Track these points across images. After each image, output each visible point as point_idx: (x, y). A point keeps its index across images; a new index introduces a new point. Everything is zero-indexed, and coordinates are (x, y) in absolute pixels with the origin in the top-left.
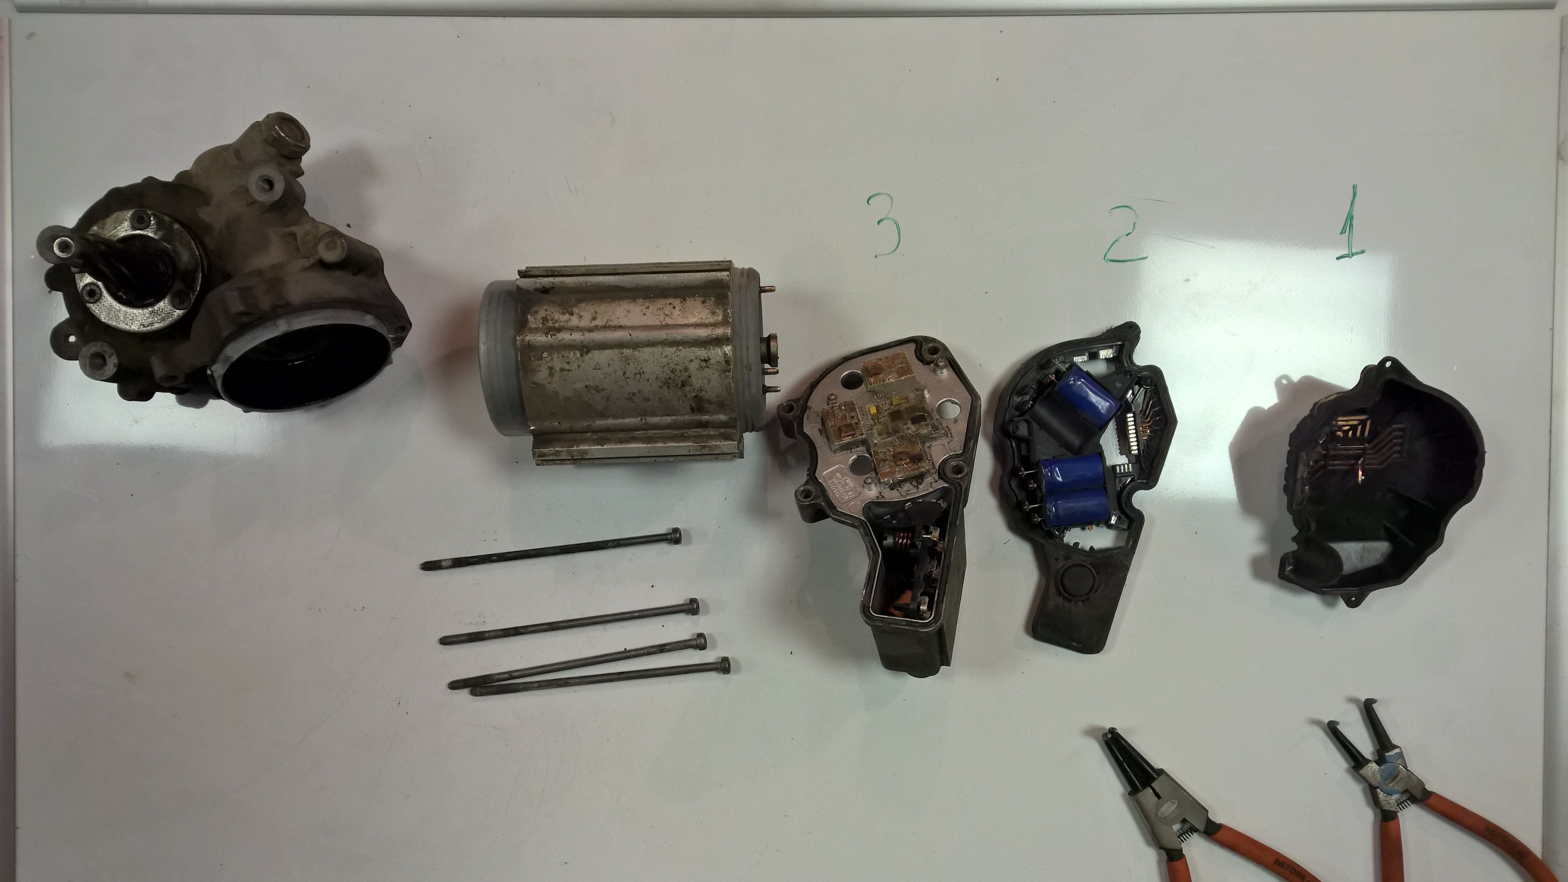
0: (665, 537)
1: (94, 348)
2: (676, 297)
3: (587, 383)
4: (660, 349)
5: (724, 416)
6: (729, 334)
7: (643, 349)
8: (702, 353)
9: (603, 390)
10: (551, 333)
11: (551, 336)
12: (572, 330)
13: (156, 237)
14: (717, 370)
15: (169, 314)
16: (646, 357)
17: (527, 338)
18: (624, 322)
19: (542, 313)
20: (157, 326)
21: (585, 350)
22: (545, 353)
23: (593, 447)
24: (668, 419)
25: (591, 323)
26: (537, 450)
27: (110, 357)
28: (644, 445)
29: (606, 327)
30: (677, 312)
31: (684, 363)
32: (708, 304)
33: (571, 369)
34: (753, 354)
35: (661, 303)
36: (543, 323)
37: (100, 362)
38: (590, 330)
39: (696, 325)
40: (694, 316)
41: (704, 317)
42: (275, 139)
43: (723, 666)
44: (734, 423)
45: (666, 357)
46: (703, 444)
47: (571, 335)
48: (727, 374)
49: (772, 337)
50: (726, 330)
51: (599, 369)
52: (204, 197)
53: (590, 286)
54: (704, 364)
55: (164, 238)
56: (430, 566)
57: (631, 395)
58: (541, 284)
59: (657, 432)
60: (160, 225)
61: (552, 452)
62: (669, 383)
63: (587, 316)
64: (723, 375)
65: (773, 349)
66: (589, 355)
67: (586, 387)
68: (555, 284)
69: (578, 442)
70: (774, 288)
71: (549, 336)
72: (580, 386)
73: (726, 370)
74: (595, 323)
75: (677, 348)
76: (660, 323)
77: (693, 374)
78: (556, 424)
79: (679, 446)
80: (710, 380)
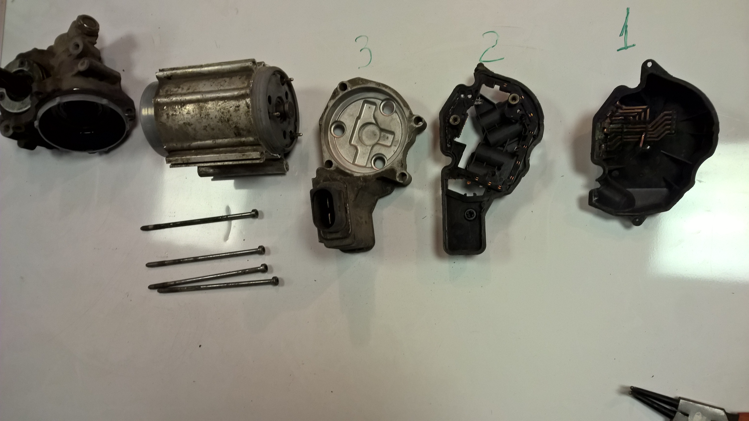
0: (249, 214)
1: (6, 123)
2: (227, 77)
3: (185, 121)
4: (217, 102)
5: (252, 138)
6: (248, 92)
7: (208, 102)
8: (236, 103)
9: (192, 125)
10: (168, 96)
11: (168, 98)
12: (177, 95)
13: (25, 70)
14: (244, 111)
16: (210, 106)
17: (159, 100)
18: (201, 90)
19: (167, 88)
20: (23, 110)
21: (182, 104)
22: (165, 107)
23: (193, 157)
24: (226, 141)
26: (168, 159)
27: (11, 126)
28: (216, 155)
29: (192, 93)
30: (226, 83)
31: (227, 109)
32: (242, 79)
33: (177, 114)
36: (166, 93)
37: (8, 129)
38: (185, 94)
39: (234, 89)
40: (234, 85)
41: (239, 85)
43: (275, 282)
45: (219, 106)
46: (244, 154)
47: (177, 97)
48: (248, 113)
50: (247, 90)
51: (189, 114)
52: (54, 55)
53: (187, 74)
54: (237, 108)
55: (29, 70)
56: (145, 229)
57: (205, 127)
58: (168, 74)
59: (222, 148)
60: (29, 64)
61: (174, 159)
62: (222, 120)
63: (186, 88)
64: (246, 114)
66: (185, 107)
67: (184, 123)
68: (172, 74)
69: (186, 155)
72: (181, 122)
73: (248, 111)
74: (188, 91)
75: (224, 101)
76: (217, 89)
77: (232, 114)
78: (175, 145)
79: (231, 155)
80: (240, 117)
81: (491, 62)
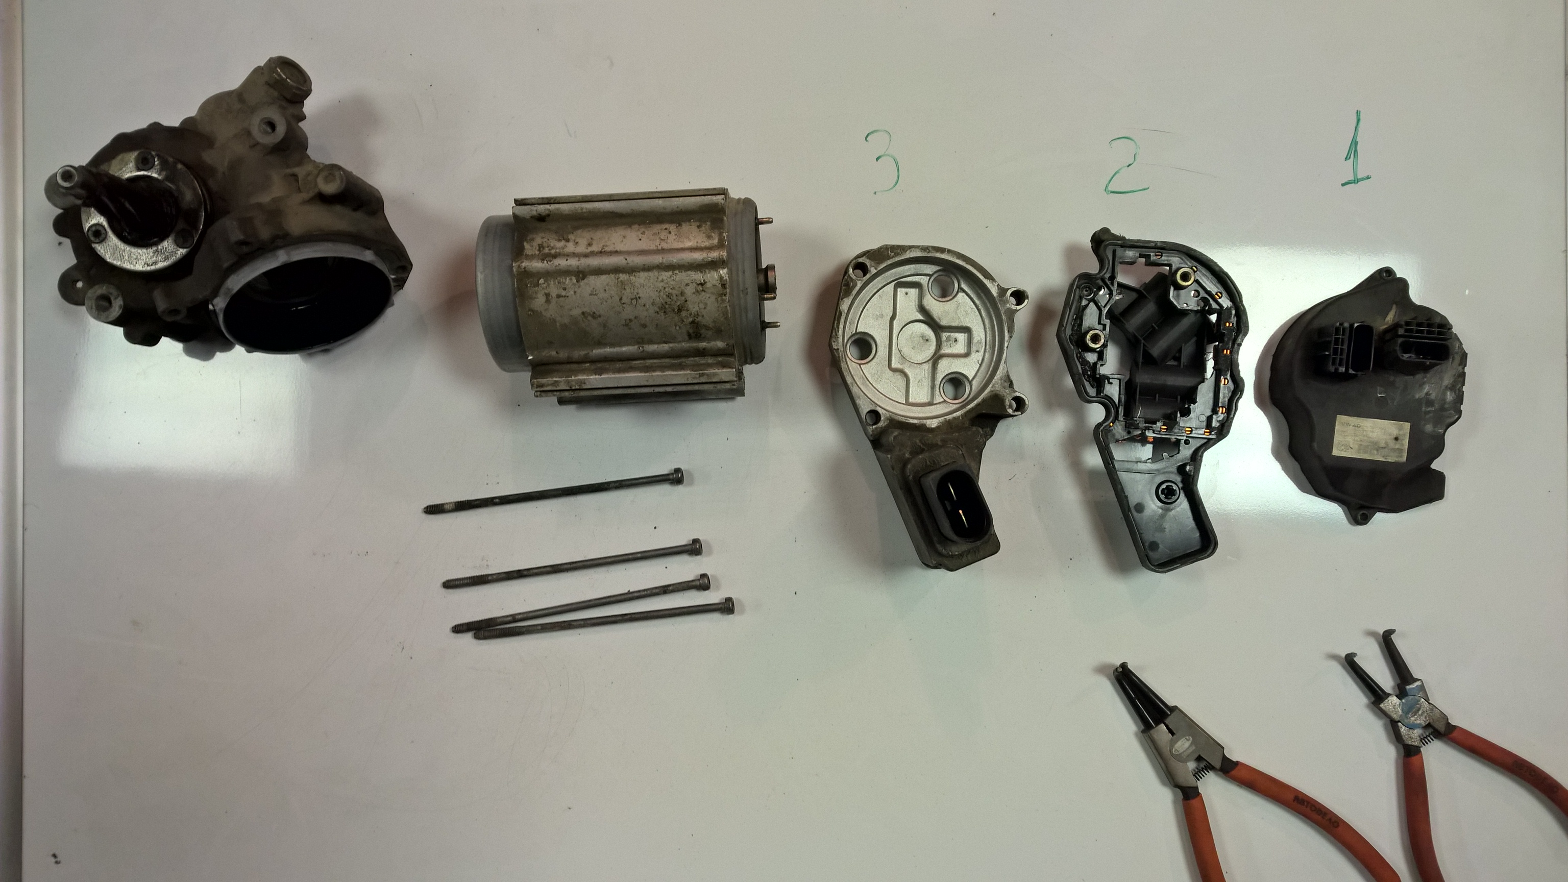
0: (667, 477)
1: (100, 290)
2: (671, 222)
3: (584, 310)
4: (656, 273)
5: (722, 343)
6: (725, 257)
7: (638, 273)
8: (698, 276)
9: (600, 316)
10: (547, 259)
11: (547, 262)
12: (568, 256)
13: (160, 178)
14: (713, 293)
15: (173, 253)
16: (642, 282)
17: (524, 265)
18: (619, 247)
19: (538, 240)
20: (160, 265)
21: (581, 275)
22: (542, 279)
23: (591, 377)
24: (665, 347)
25: (587, 249)
26: (535, 380)
27: (116, 298)
28: (643, 374)
29: (601, 253)
30: (672, 237)
31: (680, 287)
32: (703, 228)
33: (567, 295)
34: (750, 281)
35: (656, 228)
36: (539, 250)
37: (106, 304)
38: (586, 256)
39: (692, 249)
40: (690, 240)
41: (699, 241)
42: (277, 81)
43: (727, 607)
44: (731, 350)
45: (662, 281)
46: (701, 372)
47: (567, 260)
48: (724, 297)
49: (771, 268)
50: (721, 253)
51: (596, 295)
52: (208, 141)
53: (585, 213)
54: (700, 288)
55: (167, 178)
56: (433, 510)
57: (628, 321)
58: (536, 211)
59: (655, 361)
60: (164, 165)
61: (549, 382)
62: (665, 308)
63: (583, 242)
64: (719, 299)
65: (770, 279)
66: (585, 280)
67: (583, 313)
68: (550, 212)
69: (576, 372)
70: (771, 220)
71: (545, 262)
72: (576, 312)
73: (722, 294)
74: (590, 249)
75: (673, 272)
76: (656, 248)
77: (689, 299)
78: (554, 353)
79: (677, 374)
80: (706, 304)
81: (1127, 194)
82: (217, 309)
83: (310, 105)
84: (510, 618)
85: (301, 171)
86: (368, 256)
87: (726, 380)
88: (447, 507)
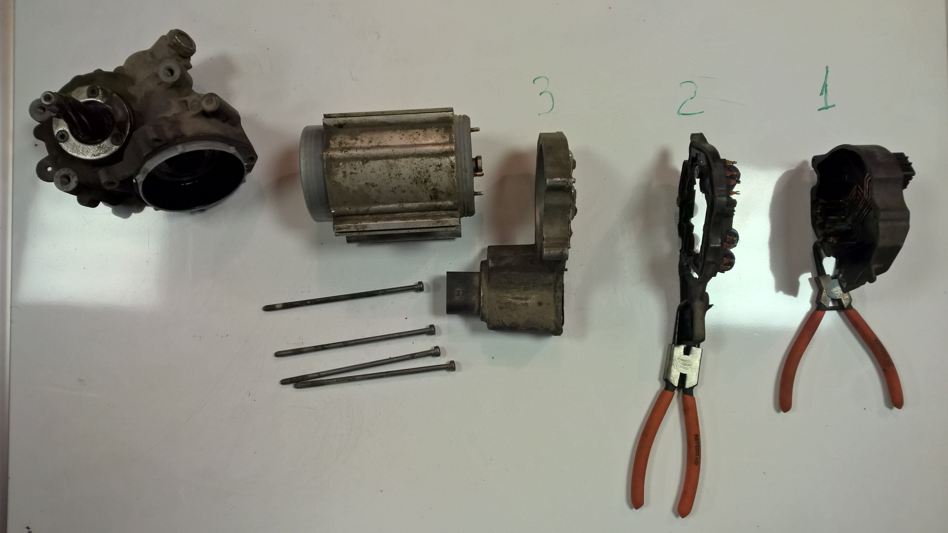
0: (414, 287)
1: (63, 172)
2: (420, 128)
3: (367, 182)
4: (411, 159)
5: (451, 202)
6: (453, 149)
7: (400, 159)
8: (437, 161)
9: (377, 185)
10: (344, 150)
11: (345, 152)
12: (357, 148)
13: (102, 102)
14: (446, 171)
15: (110, 148)
16: (403, 164)
17: (330, 154)
18: (389, 143)
19: (339, 139)
20: (102, 156)
21: (365, 160)
22: (341, 163)
23: (370, 223)
24: (416, 205)
25: (369, 144)
26: (336, 225)
27: (73, 177)
28: (402, 222)
29: (378, 147)
30: (421, 137)
31: (426, 168)
32: (440, 132)
33: (356, 173)
34: (468, 165)
35: (411, 132)
36: (339, 145)
37: (66, 180)
38: (368, 148)
39: (433, 144)
40: (432, 139)
41: (438, 140)
42: (175, 44)
43: (451, 367)
44: (457, 206)
45: (415, 164)
46: (438, 220)
47: (357, 151)
48: (453, 174)
49: (478, 158)
50: (451, 146)
51: (374, 172)
52: (132, 81)
53: (367, 122)
54: (438, 168)
55: (107, 103)
56: (269, 308)
57: (394, 189)
58: (338, 121)
59: (409, 214)
60: (105, 94)
61: (345, 227)
62: (417, 180)
63: (366, 140)
64: (450, 175)
65: (479, 165)
66: (368, 164)
67: (366, 184)
68: (346, 122)
69: (361, 221)
70: (478, 129)
71: (343, 152)
72: (362, 183)
73: (452, 172)
74: (371, 144)
75: (421, 159)
76: (411, 144)
77: (431, 175)
78: (348, 209)
79: (423, 222)
80: (442, 178)
81: (691, 115)
82: (139, 181)
83: (194, 60)
84: (317, 375)
85: (189, 99)
86: (232, 150)
87: (453, 225)
88: (277, 306)
